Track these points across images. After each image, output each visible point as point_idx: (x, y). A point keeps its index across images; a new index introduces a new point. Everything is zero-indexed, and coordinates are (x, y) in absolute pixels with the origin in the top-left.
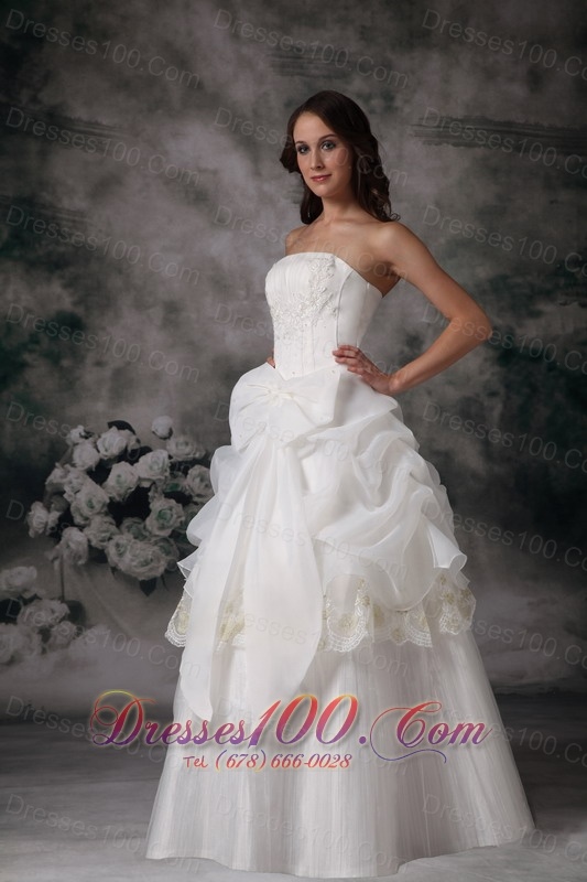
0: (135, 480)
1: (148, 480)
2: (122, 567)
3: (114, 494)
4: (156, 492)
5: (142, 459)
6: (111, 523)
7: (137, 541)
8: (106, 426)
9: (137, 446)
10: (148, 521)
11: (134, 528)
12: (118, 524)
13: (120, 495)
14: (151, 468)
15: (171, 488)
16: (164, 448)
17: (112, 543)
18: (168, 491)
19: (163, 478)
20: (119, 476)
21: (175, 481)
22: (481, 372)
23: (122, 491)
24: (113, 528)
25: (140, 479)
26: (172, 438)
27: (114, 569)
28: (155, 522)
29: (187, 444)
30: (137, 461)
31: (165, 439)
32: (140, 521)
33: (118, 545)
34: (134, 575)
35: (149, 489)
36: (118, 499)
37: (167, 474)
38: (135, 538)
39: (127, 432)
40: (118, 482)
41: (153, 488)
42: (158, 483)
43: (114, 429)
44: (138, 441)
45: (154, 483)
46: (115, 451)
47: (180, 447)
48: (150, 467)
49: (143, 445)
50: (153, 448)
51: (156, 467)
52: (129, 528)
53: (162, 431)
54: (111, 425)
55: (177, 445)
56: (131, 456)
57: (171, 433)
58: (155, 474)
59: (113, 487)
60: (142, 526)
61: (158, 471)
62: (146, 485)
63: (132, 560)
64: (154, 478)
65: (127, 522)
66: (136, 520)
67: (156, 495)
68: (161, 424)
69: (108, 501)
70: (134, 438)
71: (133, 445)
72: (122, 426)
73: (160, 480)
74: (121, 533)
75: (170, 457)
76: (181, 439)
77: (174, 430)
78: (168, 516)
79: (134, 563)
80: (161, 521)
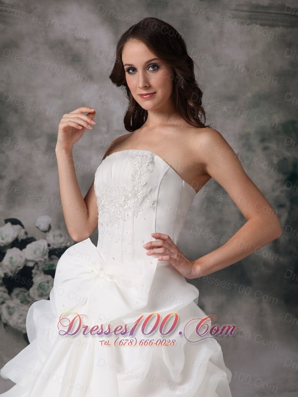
0: (23, 261)
1: (32, 261)
2: (11, 323)
3: (8, 271)
4: (38, 269)
5: (29, 246)
6: (4, 292)
7: (23, 304)
8: (3, 222)
9: (25, 237)
10: (31, 291)
11: (21, 295)
12: (10, 292)
13: (12, 272)
14: (35, 252)
15: (49, 267)
16: (45, 238)
17: (4, 305)
18: (47, 269)
19: (43, 260)
20: (11, 258)
21: (52, 262)
22: (273, 190)
23: (13, 269)
24: (6, 295)
25: (27, 261)
26: (51, 232)
27: (6, 325)
28: (36, 291)
29: (61, 236)
30: (25, 247)
31: (45, 232)
32: (25, 290)
33: (8, 307)
34: (19, 329)
35: (32, 268)
36: (10, 274)
37: (46, 257)
38: (22, 302)
39: (18, 226)
40: (11, 262)
41: (36, 267)
42: (40, 264)
43: (9, 224)
44: (26, 233)
45: (36, 263)
46: (10, 240)
47: (56, 238)
48: (33, 253)
49: (29, 236)
50: (36, 238)
51: (38, 252)
52: (17, 295)
53: (44, 226)
54: (6, 221)
55: (54, 236)
56: (20, 244)
57: (50, 228)
58: (37, 257)
59: (7, 266)
60: (26, 294)
61: (40, 255)
62: (31, 264)
63: (19, 319)
64: (37, 260)
65: (16, 291)
66: (23, 289)
67: (38, 272)
68: (43, 221)
69: (3, 276)
70: (23, 231)
71: (22, 236)
72: (15, 222)
73: (41, 261)
74: (12, 299)
75: (49, 245)
76: (57, 232)
77: (52, 226)
78: (46, 287)
79: (20, 321)
80: (41, 291)
